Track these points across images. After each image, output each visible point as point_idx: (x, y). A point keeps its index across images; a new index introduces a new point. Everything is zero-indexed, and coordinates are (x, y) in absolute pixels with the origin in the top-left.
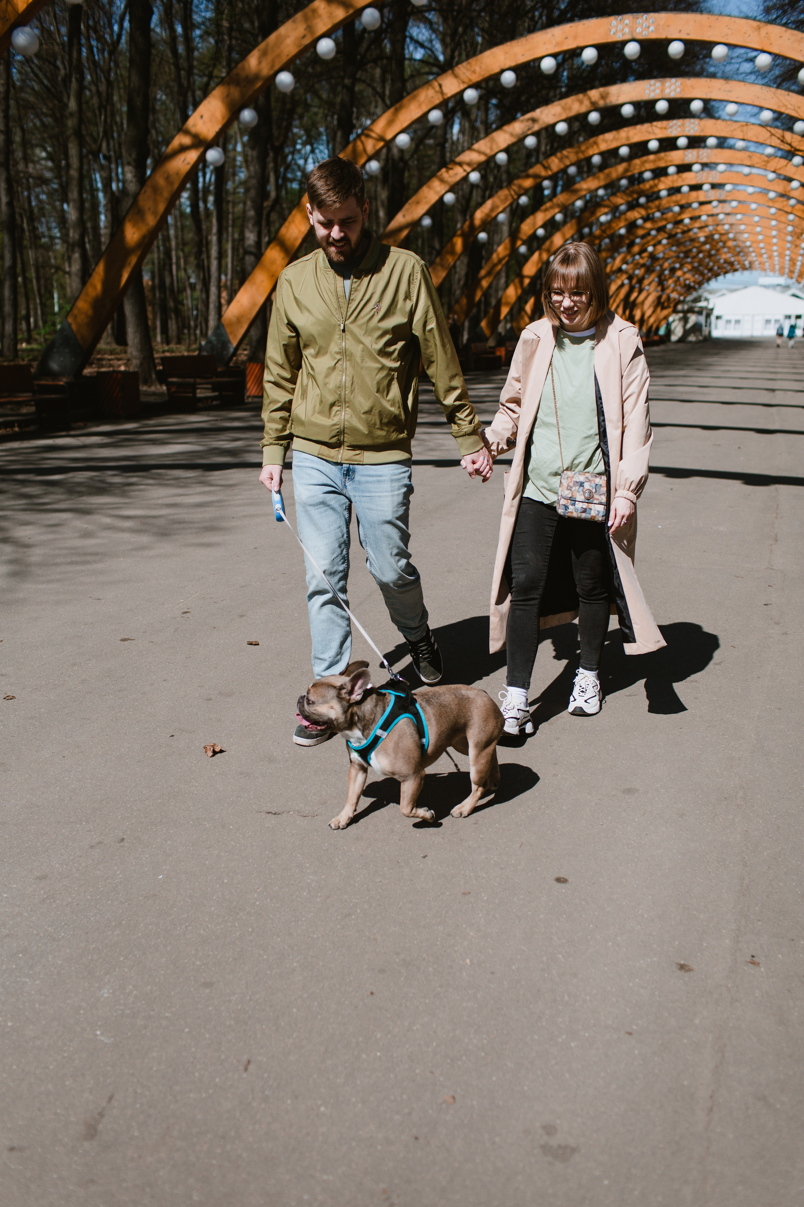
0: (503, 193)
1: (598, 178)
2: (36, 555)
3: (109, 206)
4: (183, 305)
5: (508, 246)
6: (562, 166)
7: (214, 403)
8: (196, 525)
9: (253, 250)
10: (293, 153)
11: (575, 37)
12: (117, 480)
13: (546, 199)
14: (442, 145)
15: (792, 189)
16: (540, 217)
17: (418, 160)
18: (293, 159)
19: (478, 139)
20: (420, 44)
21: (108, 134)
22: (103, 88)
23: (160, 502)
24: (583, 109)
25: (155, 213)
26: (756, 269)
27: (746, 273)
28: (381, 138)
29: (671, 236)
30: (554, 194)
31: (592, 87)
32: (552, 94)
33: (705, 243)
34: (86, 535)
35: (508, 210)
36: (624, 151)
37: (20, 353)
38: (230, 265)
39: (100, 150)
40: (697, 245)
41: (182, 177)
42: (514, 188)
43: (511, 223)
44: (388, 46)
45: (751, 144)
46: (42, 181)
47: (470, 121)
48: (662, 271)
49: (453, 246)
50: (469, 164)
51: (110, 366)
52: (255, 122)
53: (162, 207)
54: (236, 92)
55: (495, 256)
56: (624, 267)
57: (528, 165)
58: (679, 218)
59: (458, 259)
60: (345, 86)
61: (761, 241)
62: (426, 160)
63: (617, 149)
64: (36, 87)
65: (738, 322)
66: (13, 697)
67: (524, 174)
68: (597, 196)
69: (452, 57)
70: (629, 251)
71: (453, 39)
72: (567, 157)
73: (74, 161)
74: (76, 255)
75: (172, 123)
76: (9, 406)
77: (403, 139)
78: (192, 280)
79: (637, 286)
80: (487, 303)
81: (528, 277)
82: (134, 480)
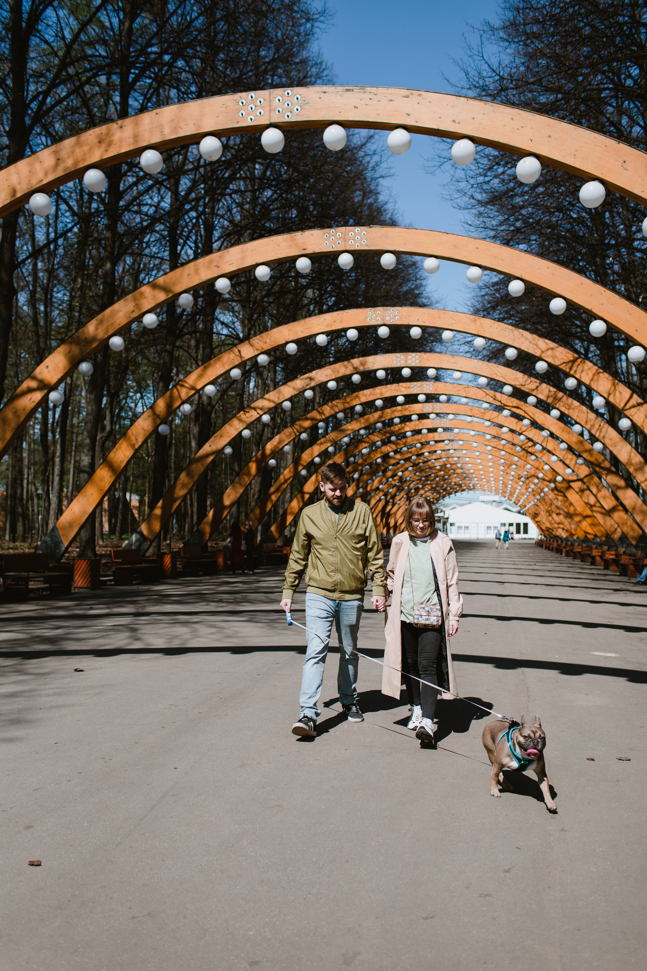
0: (288, 430)
1: (360, 422)
5: (292, 470)
6: (333, 413)
7: (45, 593)
9: (87, 469)
10: (126, 398)
11: (341, 322)
13: (320, 437)
14: (241, 395)
15: (502, 433)
16: (317, 449)
17: (223, 406)
18: (126, 402)
19: (268, 392)
20: (225, 325)
24: (348, 372)
26: (478, 490)
27: (471, 492)
28: (193, 388)
29: (415, 465)
30: (326, 433)
31: (354, 357)
33: (440, 470)
35: (292, 443)
36: (379, 403)
38: (71, 481)
40: (434, 471)
41: (27, 412)
42: (296, 427)
43: (294, 453)
44: (201, 325)
45: (470, 401)
47: (262, 379)
48: (409, 490)
49: (249, 470)
50: (261, 409)
52: (93, 373)
54: (76, 350)
55: (282, 477)
56: (381, 486)
57: (306, 411)
58: (421, 452)
59: (253, 478)
61: (481, 470)
62: (229, 406)
63: (374, 401)
65: (467, 528)
67: (303, 418)
68: (358, 435)
69: (249, 334)
70: (384, 475)
71: (249, 322)
72: (336, 406)
77: (211, 389)
78: (40, 492)
79: (391, 501)
80: (276, 512)
81: (307, 493)
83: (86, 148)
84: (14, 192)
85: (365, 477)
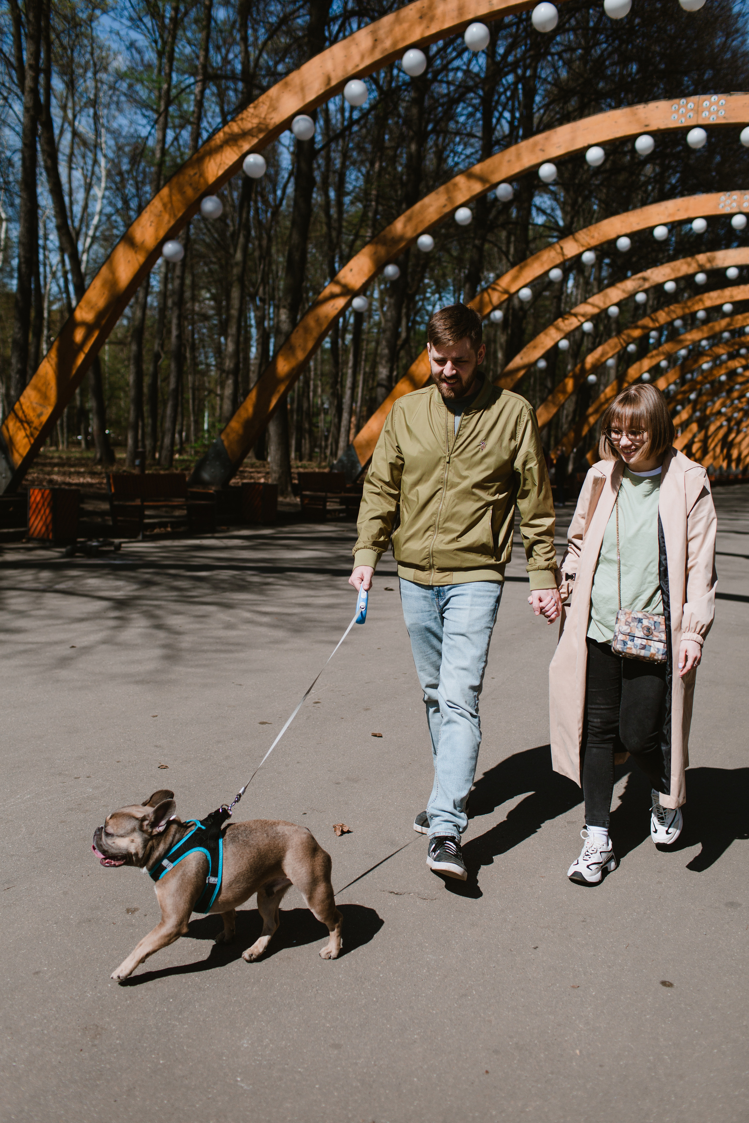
0: (613, 341)
1: (702, 331)
2: (186, 642)
3: (261, 340)
4: (318, 427)
5: (615, 388)
6: (669, 319)
7: (341, 515)
8: (326, 624)
9: (385, 383)
10: (422, 300)
11: (687, 210)
12: (256, 579)
13: (651, 347)
14: (559, 299)
16: (646, 363)
17: (536, 310)
18: (423, 305)
19: (592, 294)
20: (541, 211)
21: (264, 281)
22: (265, 242)
23: (293, 601)
24: (691, 271)
25: (304, 349)
28: (506, 292)
30: (659, 343)
31: (700, 252)
32: (661, 256)
34: (229, 626)
35: (616, 356)
36: (727, 308)
37: (174, 463)
38: (360, 395)
39: (256, 293)
41: (330, 320)
42: (624, 337)
43: (618, 368)
44: (514, 213)
46: (206, 318)
47: (584, 277)
49: (565, 386)
50: (583, 315)
51: (251, 478)
52: (397, 276)
53: (310, 345)
54: (382, 251)
55: (602, 396)
56: (723, 410)
57: (637, 317)
59: (569, 397)
60: (475, 246)
63: (721, 306)
64: (208, 240)
66: (166, 767)
67: (633, 325)
68: (699, 346)
69: (572, 223)
70: (728, 396)
71: (573, 208)
72: (674, 312)
73: (236, 303)
74: (230, 382)
75: (319, 271)
76: (164, 509)
77: (526, 293)
78: (326, 406)
79: (735, 427)
82: (270, 580)
83: (405, 25)
84: (329, 79)
85: (704, 398)
